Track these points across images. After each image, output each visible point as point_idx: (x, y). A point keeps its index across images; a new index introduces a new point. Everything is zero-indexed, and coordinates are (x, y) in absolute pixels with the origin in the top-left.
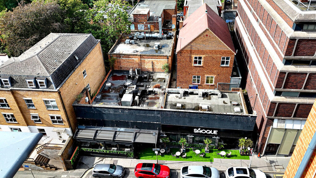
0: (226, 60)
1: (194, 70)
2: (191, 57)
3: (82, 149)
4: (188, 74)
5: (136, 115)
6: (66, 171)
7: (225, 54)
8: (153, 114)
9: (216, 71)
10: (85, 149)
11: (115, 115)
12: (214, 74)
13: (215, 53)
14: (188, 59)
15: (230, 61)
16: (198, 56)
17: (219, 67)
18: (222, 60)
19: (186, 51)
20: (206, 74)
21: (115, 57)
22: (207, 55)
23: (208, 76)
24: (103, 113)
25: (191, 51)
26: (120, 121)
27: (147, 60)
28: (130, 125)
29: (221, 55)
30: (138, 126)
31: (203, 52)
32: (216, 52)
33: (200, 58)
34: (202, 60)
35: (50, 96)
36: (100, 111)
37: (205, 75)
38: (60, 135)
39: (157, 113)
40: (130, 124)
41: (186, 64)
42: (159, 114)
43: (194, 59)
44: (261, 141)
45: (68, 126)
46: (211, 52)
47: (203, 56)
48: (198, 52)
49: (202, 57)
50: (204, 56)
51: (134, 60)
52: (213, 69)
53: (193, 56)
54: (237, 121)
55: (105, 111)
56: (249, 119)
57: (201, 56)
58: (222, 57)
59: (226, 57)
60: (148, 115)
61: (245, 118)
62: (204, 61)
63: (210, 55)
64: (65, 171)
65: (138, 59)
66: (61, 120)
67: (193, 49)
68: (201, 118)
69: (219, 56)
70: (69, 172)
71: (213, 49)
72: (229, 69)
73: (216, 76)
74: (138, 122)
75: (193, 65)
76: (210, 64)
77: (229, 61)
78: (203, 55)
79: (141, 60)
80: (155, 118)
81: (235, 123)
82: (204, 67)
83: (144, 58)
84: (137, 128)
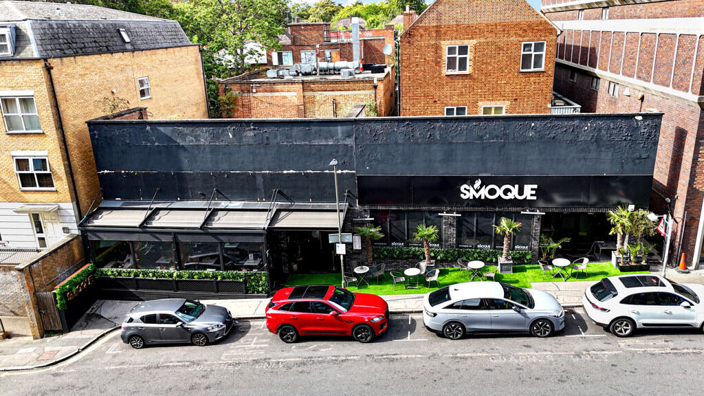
0: (535, 51)
1: (447, 90)
2: (437, 48)
3: (102, 272)
4: (431, 101)
5: (279, 146)
6: (39, 340)
7: (532, 32)
8: (332, 137)
9: (508, 89)
10: (112, 272)
11: (214, 150)
12: (503, 97)
13: (504, 31)
14: (430, 56)
15: (546, 54)
16: (457, 44)
17: (516, 74)
18: (522, 53)
19: (426, 29)
20: (481, 100)
21: (237, 93)
22: (482, 40)
23: (488, 104)
24: (178, 146)
25: (438, 30)
26: (230, 175)
27: (319, 96)
28: (262, 187)
29: (520, 36)
30: (285, 192)
31: (470, 31)
32: (506, 28)
33: (463, 50)
34: (468, 56)
35: (20, 79)
36: (169, 139)
37: (480, 103)
38: (41, 235)
39: (342, 133)
40: (260, 181)
41: (425, 71)
42: (349, 136)
43: (446, 55)
44: (685, 210)
45: (68, 197)
46: (492, 29)
47: (470, 43)
48: (457, 31)
49: (467, 46)
50: (474, 42)
51: (285, 97)
52: (499, 82)
53: (445, 45)
54: (597, 141)
55: (183, 136)
56: (638, 128)
57: (466, 43)
58: (523, 43)
59: (533, 43)
60: (316, 142)
61: (623, 123)
62: (475, 58)
63: (490, 40)
64: (35, 338)
65: (295, 94)
66: (48, 172)
67: (443, 23)
68: (481, 138)
69: (514, 39)
70: (48, 341)
71: (498, 18)
72: (544, 79)
73: (508, 103)
74: (285, 172)
75: (446, 72)
76: (490, 68)
77: (544, 53)
78: (471, 41)
79: (304, 97)
80: (337, 152)
81: (593, 147)
82: (476, 76)
83: (312, 90)
84: (282, 195)
